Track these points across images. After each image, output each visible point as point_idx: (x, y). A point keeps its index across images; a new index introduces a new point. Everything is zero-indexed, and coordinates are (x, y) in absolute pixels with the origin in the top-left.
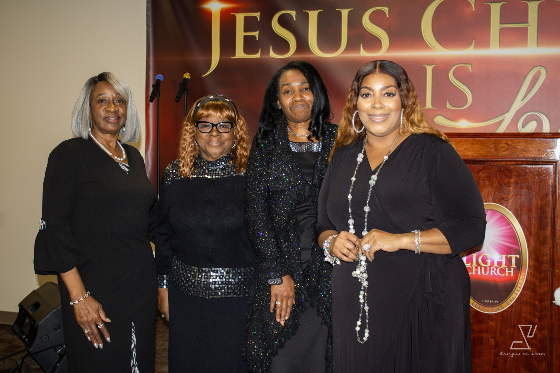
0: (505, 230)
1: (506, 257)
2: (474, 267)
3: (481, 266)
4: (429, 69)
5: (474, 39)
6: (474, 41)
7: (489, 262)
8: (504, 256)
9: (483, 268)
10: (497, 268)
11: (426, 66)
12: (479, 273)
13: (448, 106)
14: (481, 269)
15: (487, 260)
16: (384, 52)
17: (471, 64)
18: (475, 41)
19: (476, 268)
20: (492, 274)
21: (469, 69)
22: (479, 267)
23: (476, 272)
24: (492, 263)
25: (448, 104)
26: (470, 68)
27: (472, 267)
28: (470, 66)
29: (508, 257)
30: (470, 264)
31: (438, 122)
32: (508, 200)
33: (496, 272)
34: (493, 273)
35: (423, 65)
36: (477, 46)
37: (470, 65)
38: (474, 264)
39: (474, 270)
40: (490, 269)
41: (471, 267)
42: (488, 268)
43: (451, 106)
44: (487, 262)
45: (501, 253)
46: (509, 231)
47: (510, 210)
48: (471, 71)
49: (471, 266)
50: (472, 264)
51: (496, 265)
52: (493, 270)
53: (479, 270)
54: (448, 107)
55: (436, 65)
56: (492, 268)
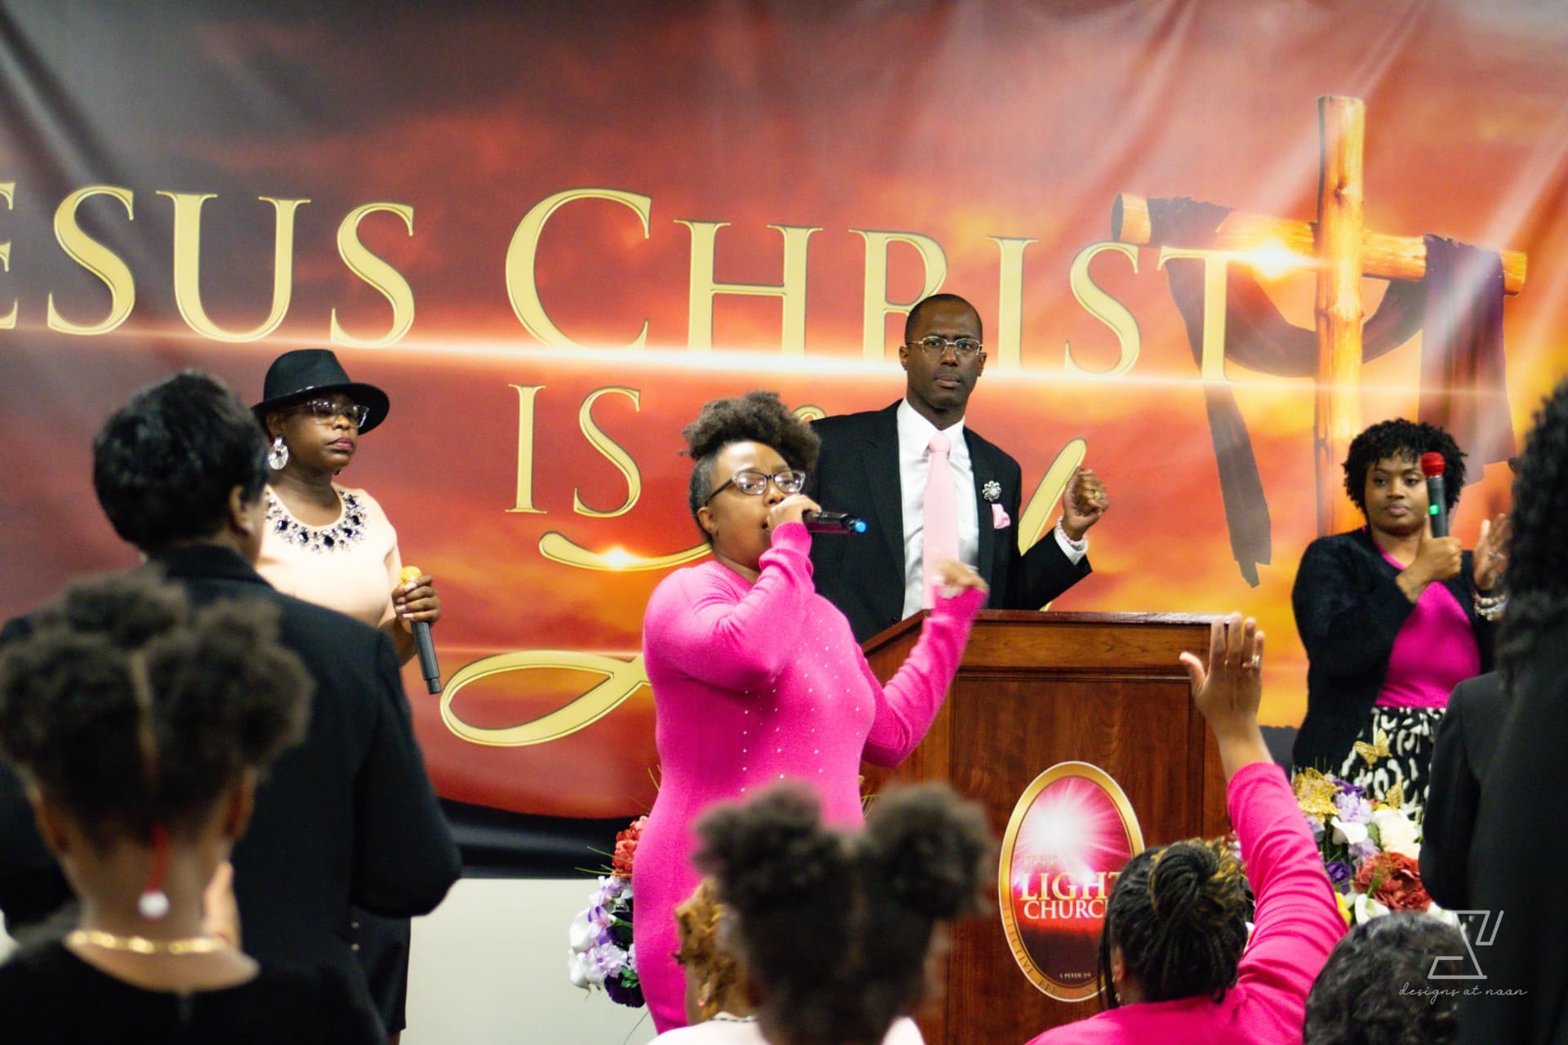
0: (1104, 818)
1: (1106, 877)
2: (1043, 904)
3: (1057, 899)
4: (527, 398)
5: (648, 320)
6: (646, 323)
7: (1073, 889)
8: (1102, 875)
9: (1061, 903)
10: (1088, 902)
11: (519, 388)
12: (1054, 916)
13: (578, 506)
14: (1057, 905)
15: (1069, 887)
16: (401, 336)
17: (639, 391)
18: (649, 325)
19: (1048, 904)
20: (1078, 916)
21: (633, 402)
22: (1054, 903)
23: (1048, 913)
24: (1080, 893)
25: (576, 500)
26: (636, 401)
27: (1040, 904)
28: (635, 396)
29: (1110, 876)
30: (1035, 897)
31: (548, 551)
32: (1109, 755)
33: (1087, 910)
34: (1081, 914)
35: (510, 385)
36: (653, 338)
37: (637, 394)
38: (1045, 896)
39: (1044, 909)
40: (1075, 905)
41: (1037, 903)
42: (1071, 903)
43: (583, 508)
44: (1069, 889)
45: (1098, 869)
46: (1112, 821)
47: (1112, 775)
48: (638, 409)
49: (1038, 900)
50: (1039, 895)
51: (1086, 895)
52: (1081, 906)
53: (1053, 909)
54: (576, 509)
55: (544, 387)
56: (1078, 902)
